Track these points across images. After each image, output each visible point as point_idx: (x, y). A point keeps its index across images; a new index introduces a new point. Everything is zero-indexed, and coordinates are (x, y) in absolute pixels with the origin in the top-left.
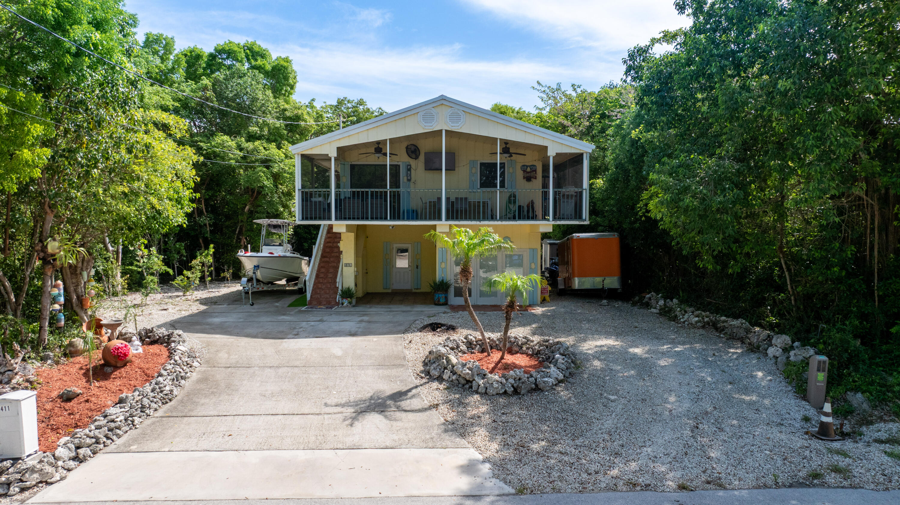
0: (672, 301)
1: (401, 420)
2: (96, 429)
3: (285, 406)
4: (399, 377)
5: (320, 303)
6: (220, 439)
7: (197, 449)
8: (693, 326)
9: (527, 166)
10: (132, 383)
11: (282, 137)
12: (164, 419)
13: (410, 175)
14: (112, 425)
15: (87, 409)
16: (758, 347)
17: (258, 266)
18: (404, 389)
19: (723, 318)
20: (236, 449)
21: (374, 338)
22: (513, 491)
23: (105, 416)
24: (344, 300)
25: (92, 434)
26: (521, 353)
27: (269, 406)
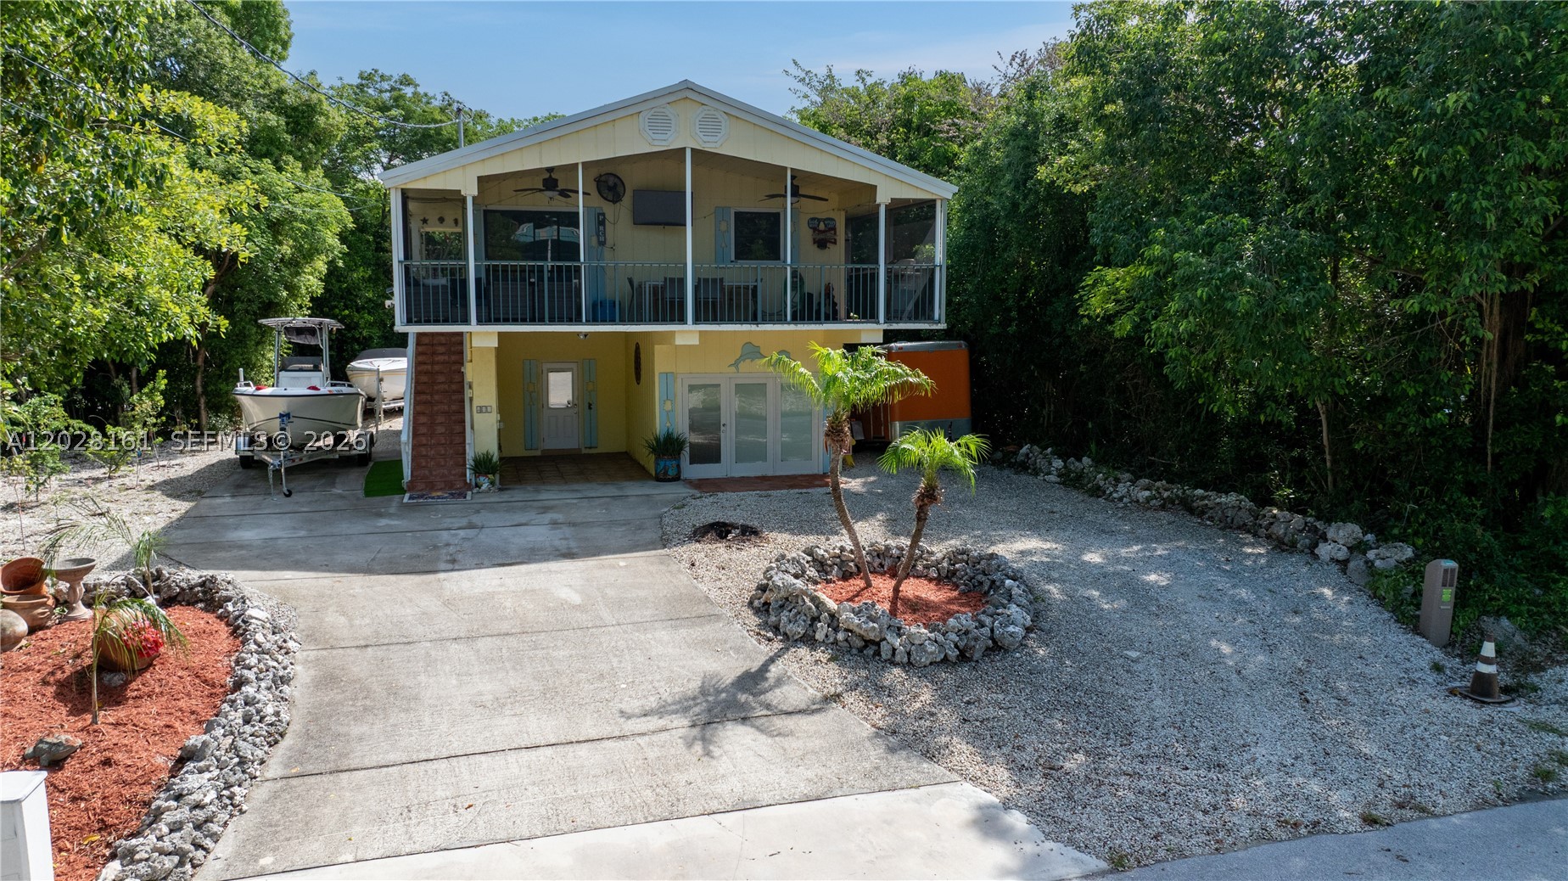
0: (1079, 460)
1: (791, 733)
2: (171, 831)
3: (542, 726)
4: (726, 642)
5: (432, 486)
6: (453, 819)
7: (417, 847)
8: (1145, 505)
9: (819, 220)
10: (181, 704)
11: (280, 146)
12: (294, 782)
13: (604, 234)
14: (201, 815)
15: (115, 782)
16: (1293, 544)
17: (288, 415)
18: (755, 666)
19: (1200, 492)
20: (503, 835)
21: (621, 561)
22: (1103, 865)
23: (178, 797)
24: (482, 478)
25: (167, 844)
26: (914, 577)
27: (505, 728)
